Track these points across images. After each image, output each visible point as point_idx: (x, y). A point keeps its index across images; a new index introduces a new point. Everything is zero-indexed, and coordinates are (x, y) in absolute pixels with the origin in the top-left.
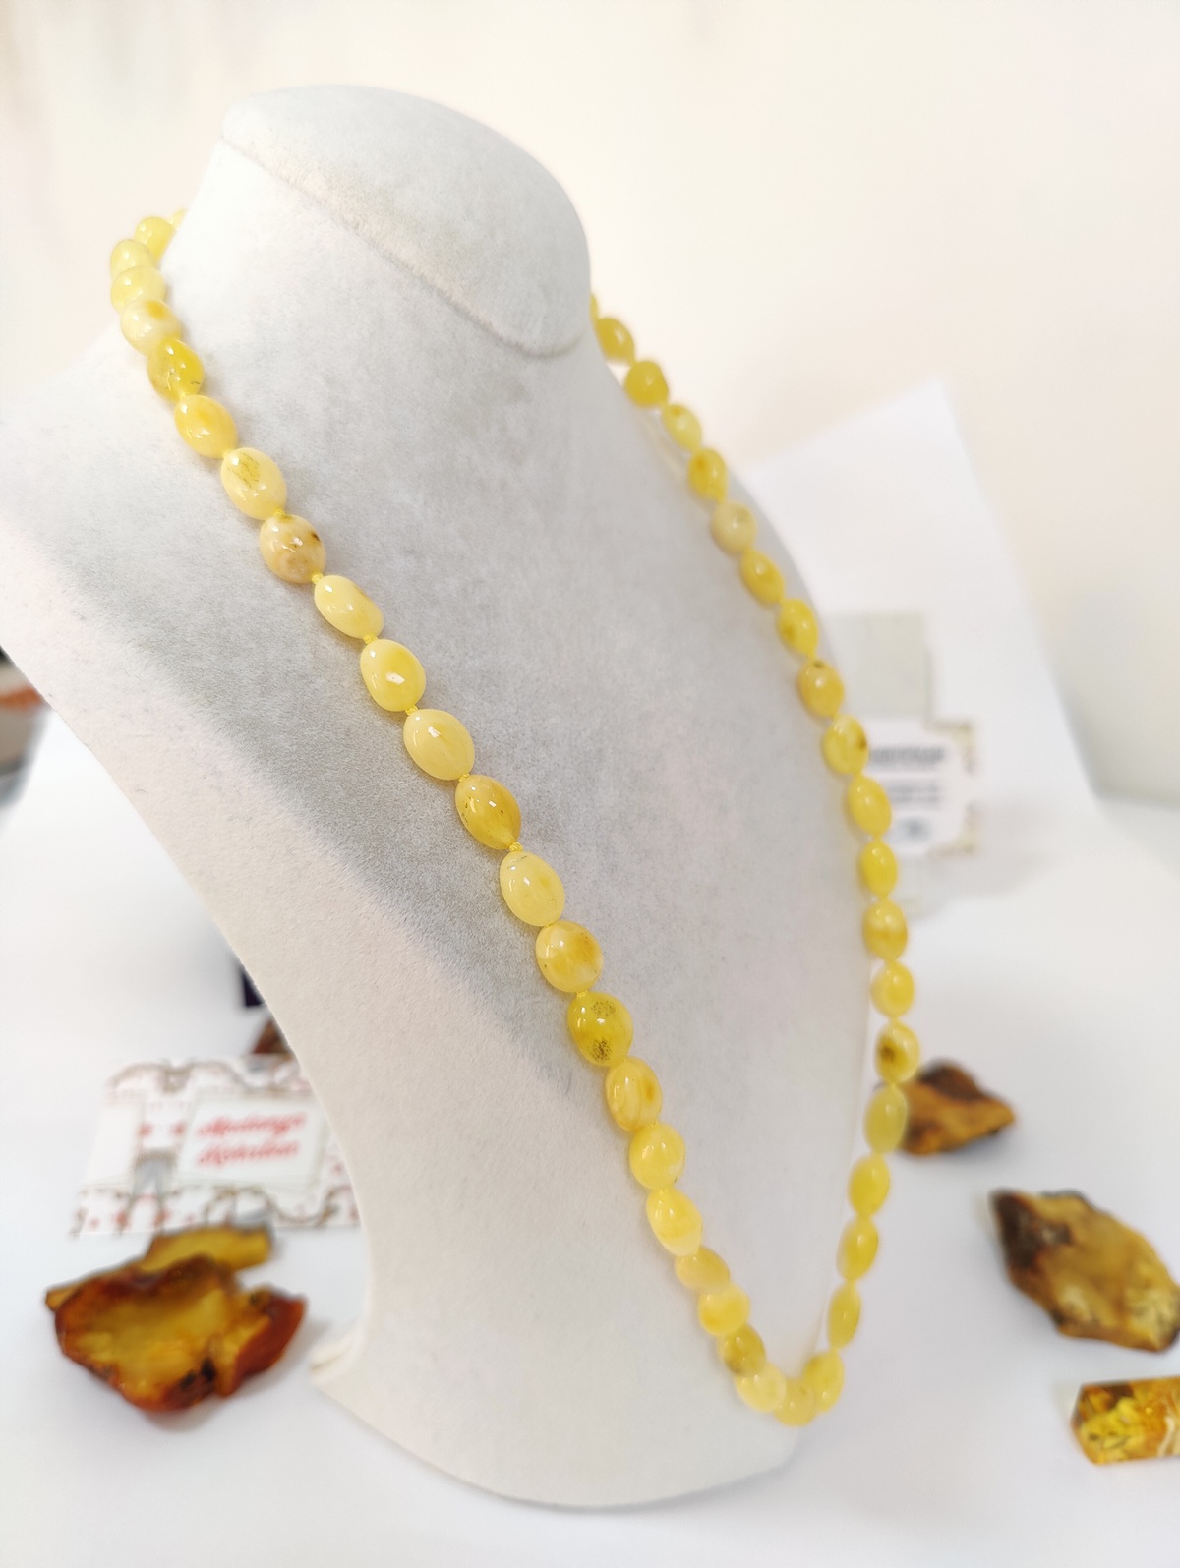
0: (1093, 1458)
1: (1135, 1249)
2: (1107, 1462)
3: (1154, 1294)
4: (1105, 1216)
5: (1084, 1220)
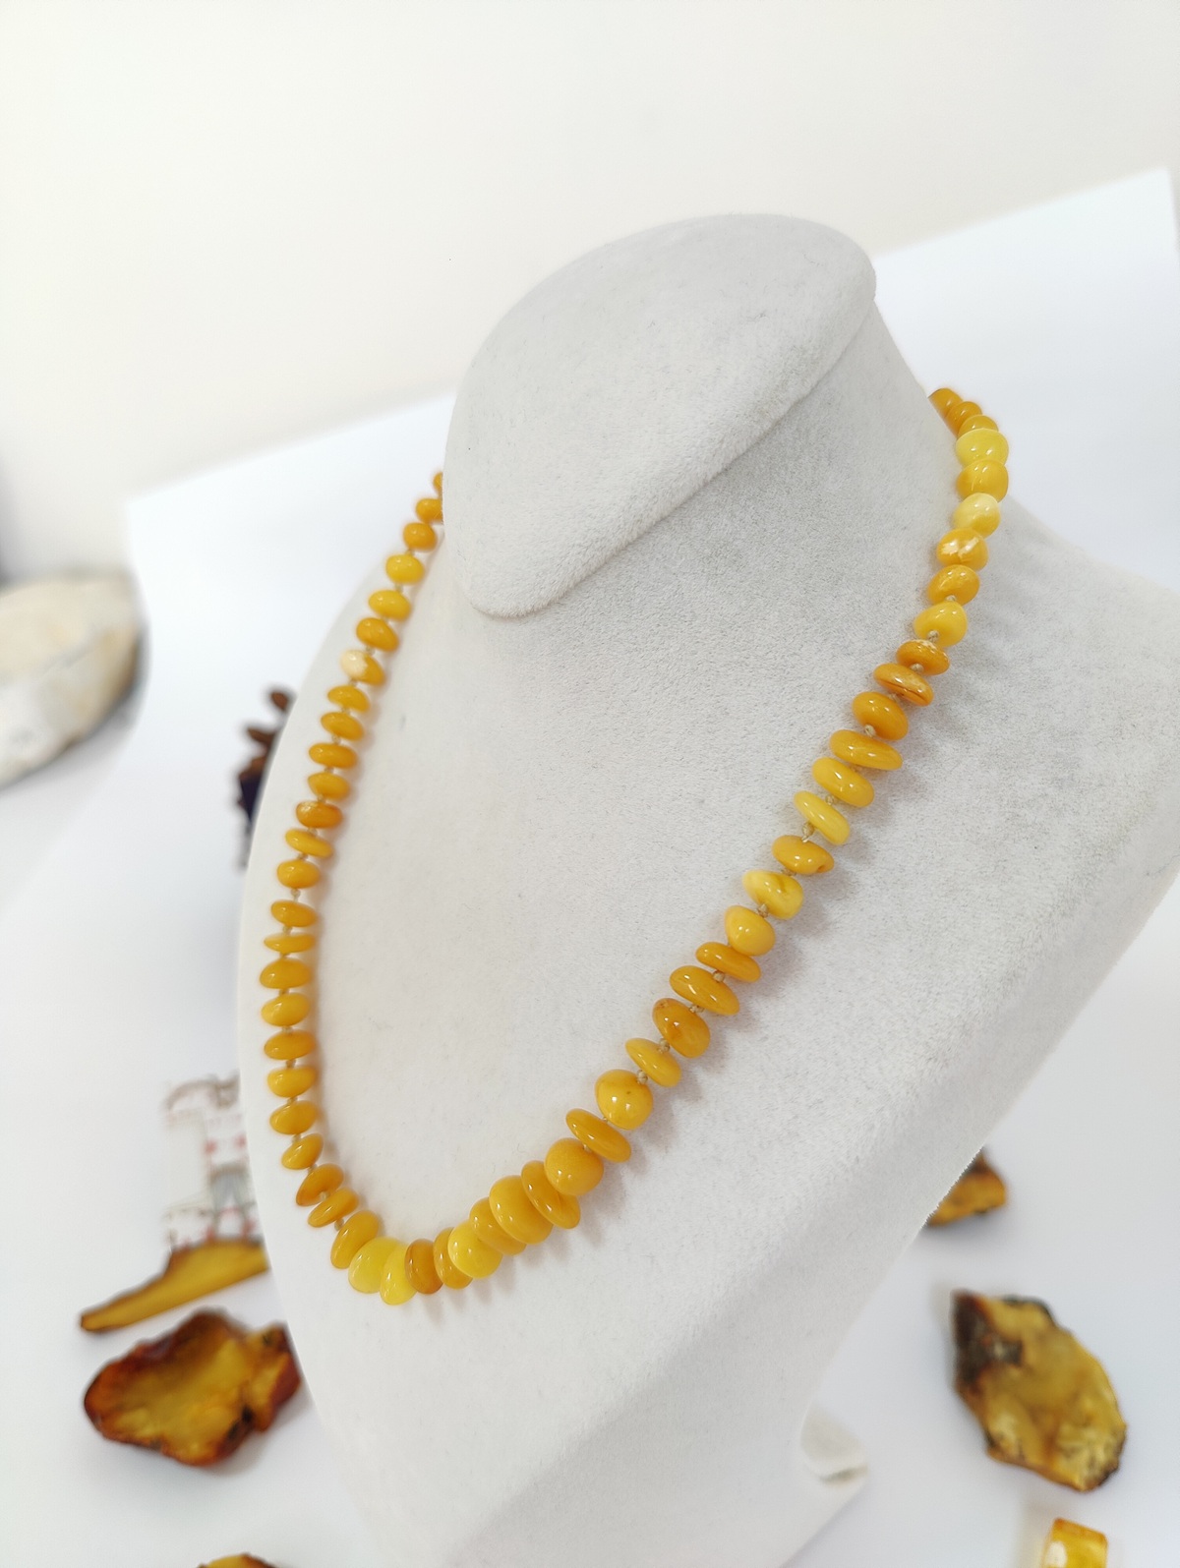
3: (1090, 1434)
4: (1066, 1336)
5: (1042, 1338)
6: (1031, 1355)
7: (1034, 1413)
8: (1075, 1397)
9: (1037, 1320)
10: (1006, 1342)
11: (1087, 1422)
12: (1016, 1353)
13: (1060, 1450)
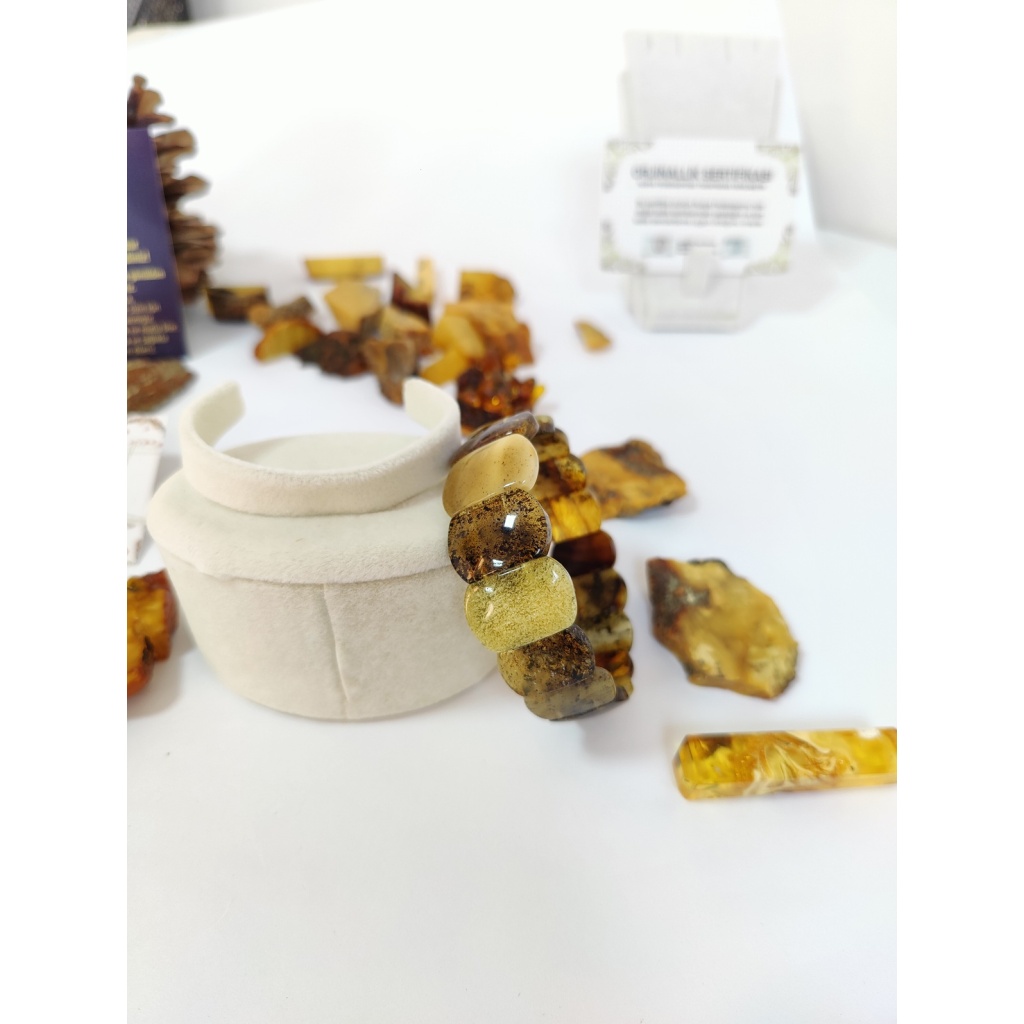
0: (686, 793)
1: (764, 610)
2: (698, 799)
3: (774, 651)
4: (742, 581)
5: (724, 585)
6: (718, 598)
7: (726, 641)
8: (757, 625)
9: (718, 571)
10: (696, 591)
11: (769, 643)
12: (705, 598)
13: (752, 666)
